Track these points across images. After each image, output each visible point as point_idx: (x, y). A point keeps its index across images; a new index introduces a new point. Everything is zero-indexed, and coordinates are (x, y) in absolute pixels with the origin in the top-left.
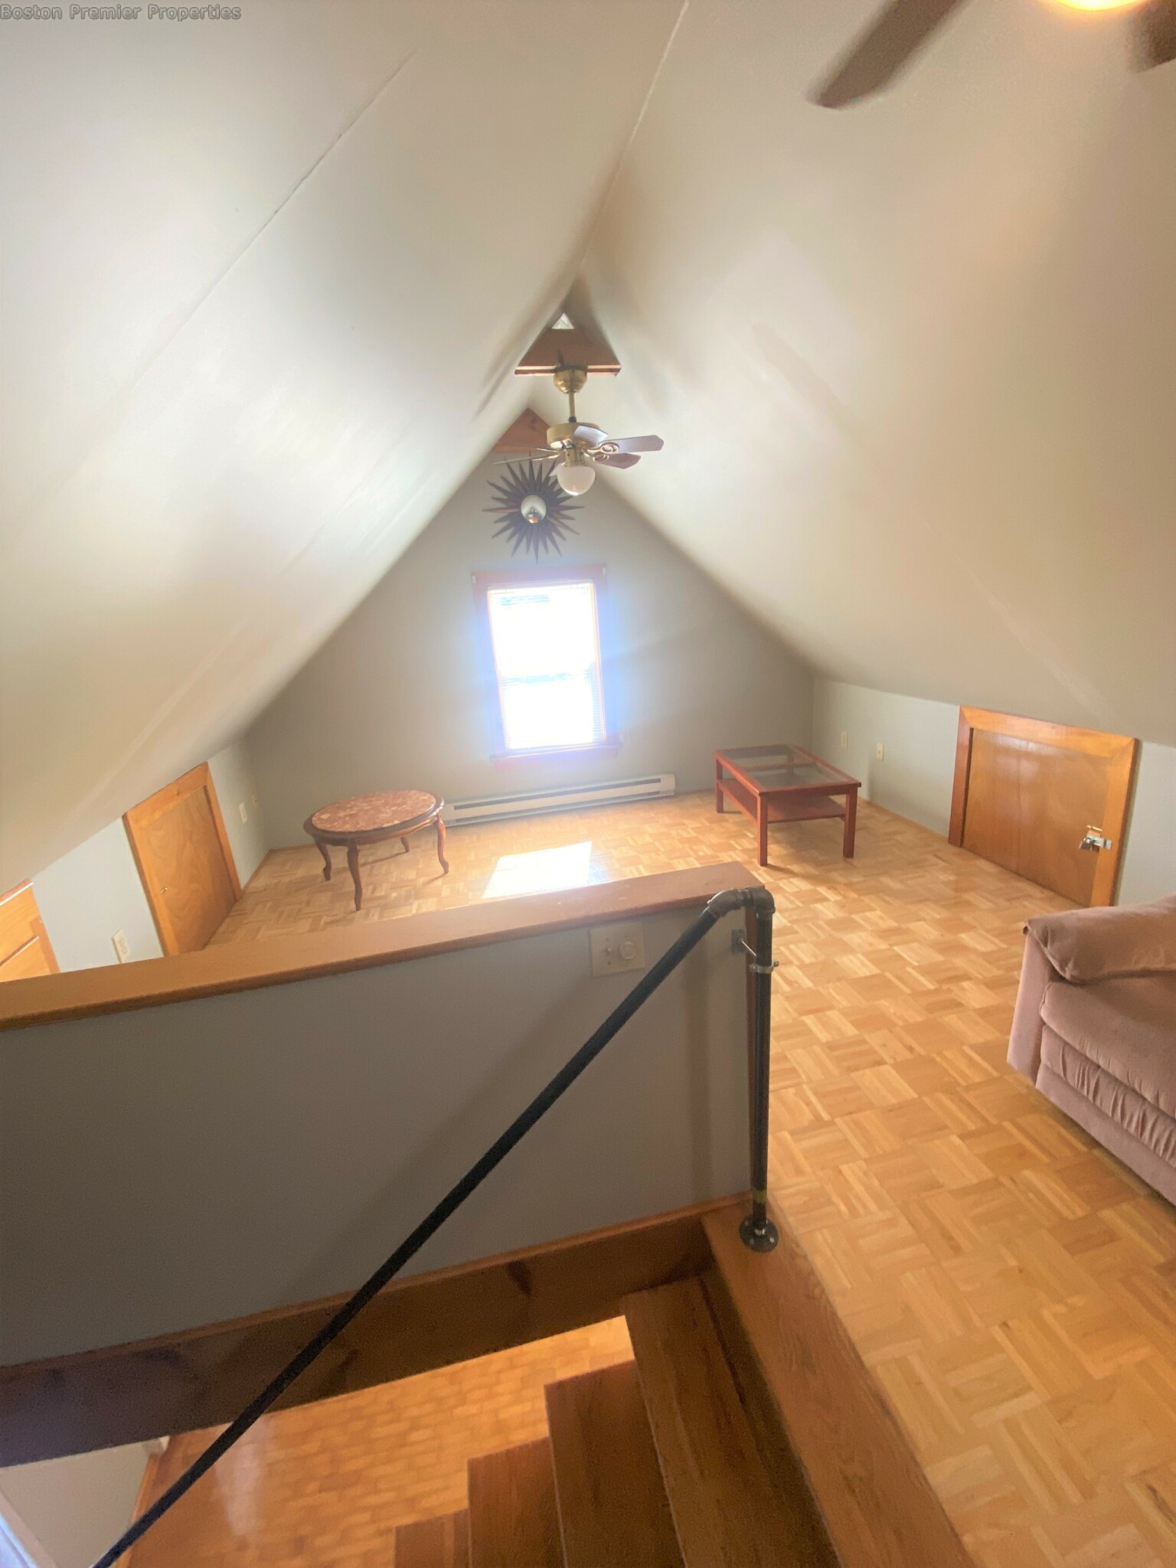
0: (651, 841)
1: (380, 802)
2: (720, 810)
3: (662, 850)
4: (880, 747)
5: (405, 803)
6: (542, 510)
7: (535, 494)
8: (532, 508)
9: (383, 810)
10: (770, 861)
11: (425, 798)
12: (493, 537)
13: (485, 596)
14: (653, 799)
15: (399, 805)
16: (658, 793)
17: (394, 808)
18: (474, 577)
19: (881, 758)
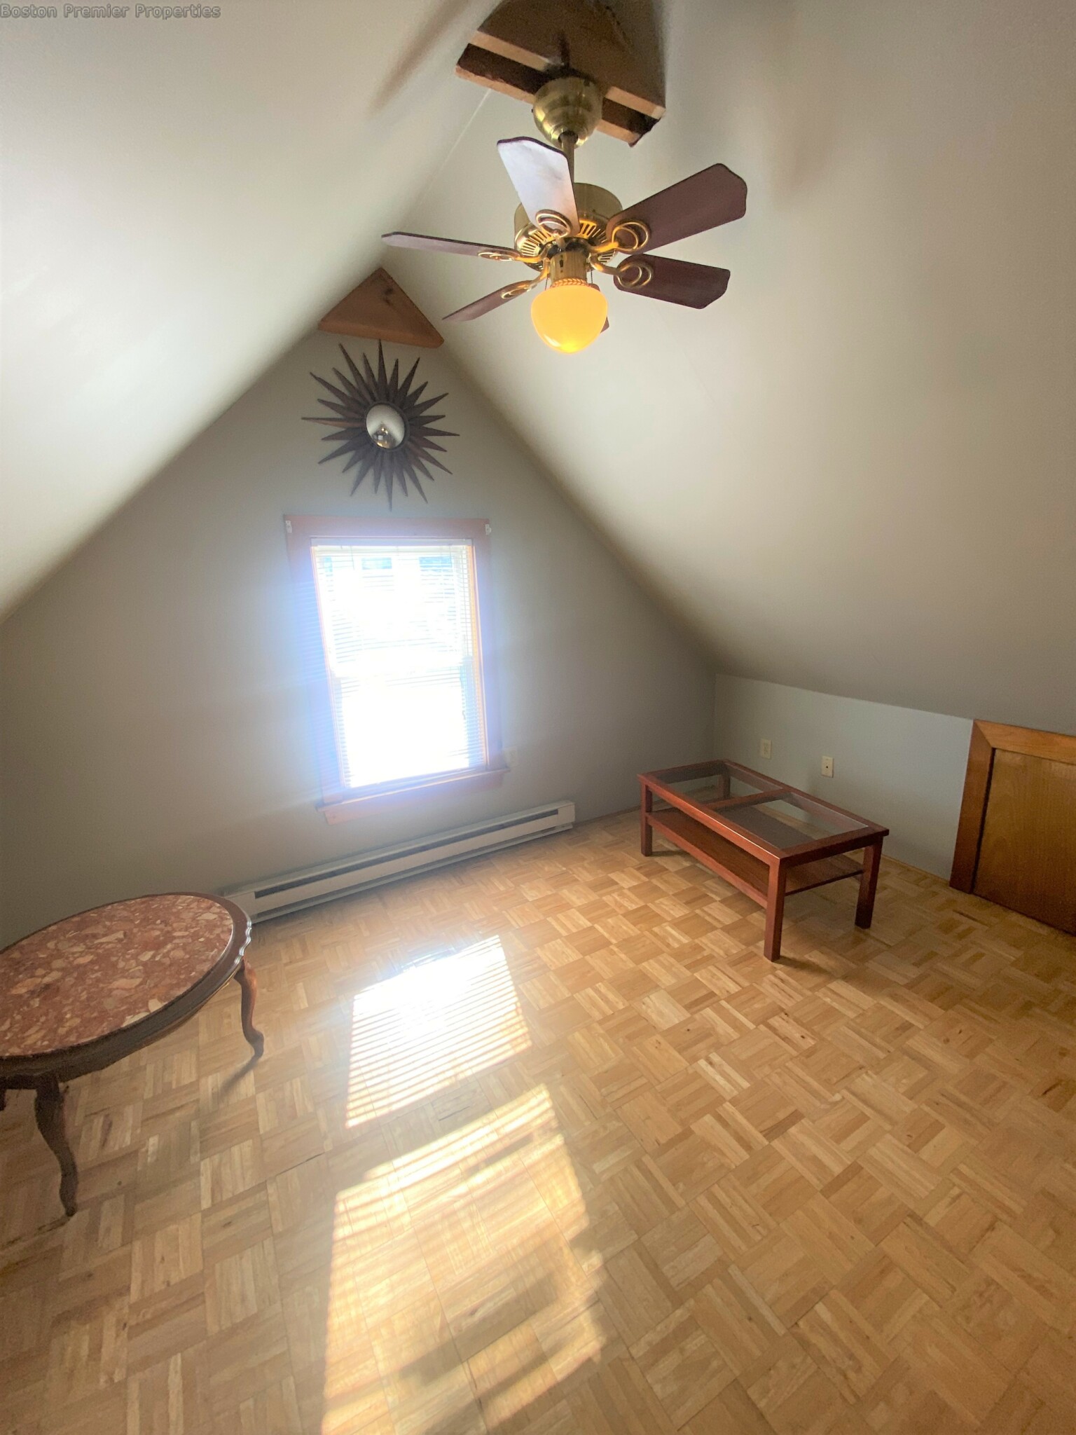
0: (589, 924)
1: (112, 938)
2: (648, 851)
3: (614, 941)
4: (827, 760)
5: (169, 937)
6: (396, 430)
7: (388, 405)
8: (382, 426)
9: (121, 965)
10: (784, 952)
11: (210, 916)
12: (320, 463)
13: (308, 555)
14: (547, 839)
15: (157, 945)
16: (553, 828)
17: (147, 956)
18: (289, 523)
19: (830, 774)
